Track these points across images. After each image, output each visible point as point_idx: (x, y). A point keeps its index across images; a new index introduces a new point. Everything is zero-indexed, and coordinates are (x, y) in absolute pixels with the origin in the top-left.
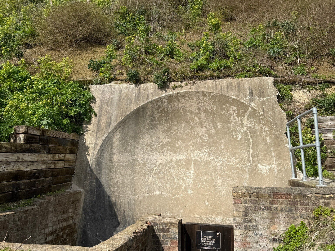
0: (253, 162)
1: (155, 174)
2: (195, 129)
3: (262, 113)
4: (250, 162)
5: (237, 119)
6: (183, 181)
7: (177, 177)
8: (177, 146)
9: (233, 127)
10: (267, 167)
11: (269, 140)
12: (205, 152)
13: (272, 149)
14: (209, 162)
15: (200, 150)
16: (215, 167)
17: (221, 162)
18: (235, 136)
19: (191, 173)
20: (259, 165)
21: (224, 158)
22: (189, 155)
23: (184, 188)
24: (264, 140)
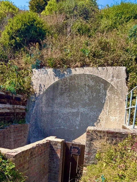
0: (108, 115)
1: (62, 118)
2: (83, 96)
3: (116, 88)
4: (106, 115)
5: (103, 91)
6: (75, 122)
7: (72, 120)
8: (73, 105)
9: (101, 96)
10: (114, 118)
11: (117, 104)
12: (86, 108)
13: (118, 109)
14: (88, 114)
15: (84, 108)
16: (90, 116)
17: (93, 114)
18: (101, 101)
19: (79, 119)
20: (111, 116)
21: (95, 112)
22: (79, 110)
23: (75, 126)
24: (115, 104)
